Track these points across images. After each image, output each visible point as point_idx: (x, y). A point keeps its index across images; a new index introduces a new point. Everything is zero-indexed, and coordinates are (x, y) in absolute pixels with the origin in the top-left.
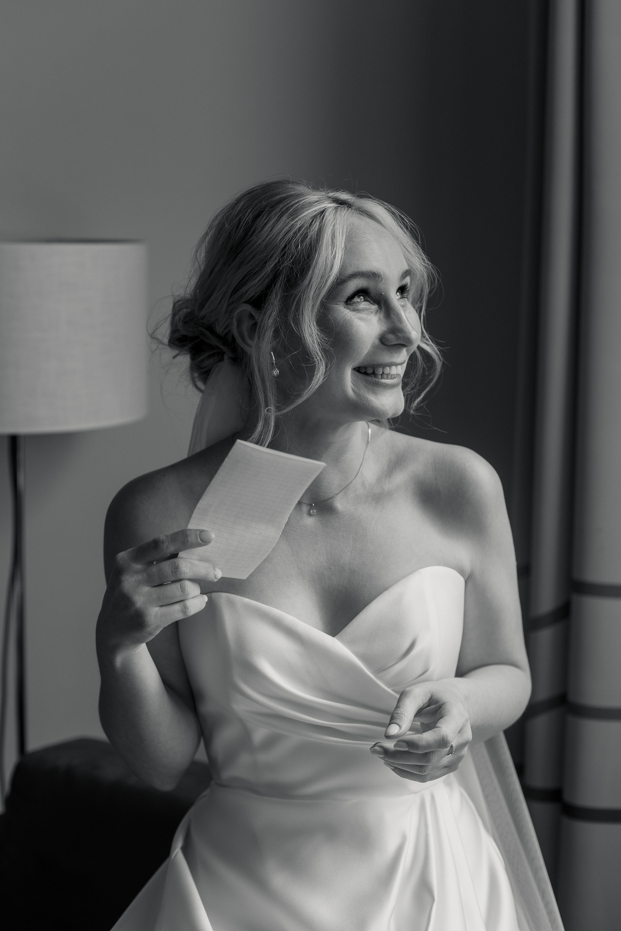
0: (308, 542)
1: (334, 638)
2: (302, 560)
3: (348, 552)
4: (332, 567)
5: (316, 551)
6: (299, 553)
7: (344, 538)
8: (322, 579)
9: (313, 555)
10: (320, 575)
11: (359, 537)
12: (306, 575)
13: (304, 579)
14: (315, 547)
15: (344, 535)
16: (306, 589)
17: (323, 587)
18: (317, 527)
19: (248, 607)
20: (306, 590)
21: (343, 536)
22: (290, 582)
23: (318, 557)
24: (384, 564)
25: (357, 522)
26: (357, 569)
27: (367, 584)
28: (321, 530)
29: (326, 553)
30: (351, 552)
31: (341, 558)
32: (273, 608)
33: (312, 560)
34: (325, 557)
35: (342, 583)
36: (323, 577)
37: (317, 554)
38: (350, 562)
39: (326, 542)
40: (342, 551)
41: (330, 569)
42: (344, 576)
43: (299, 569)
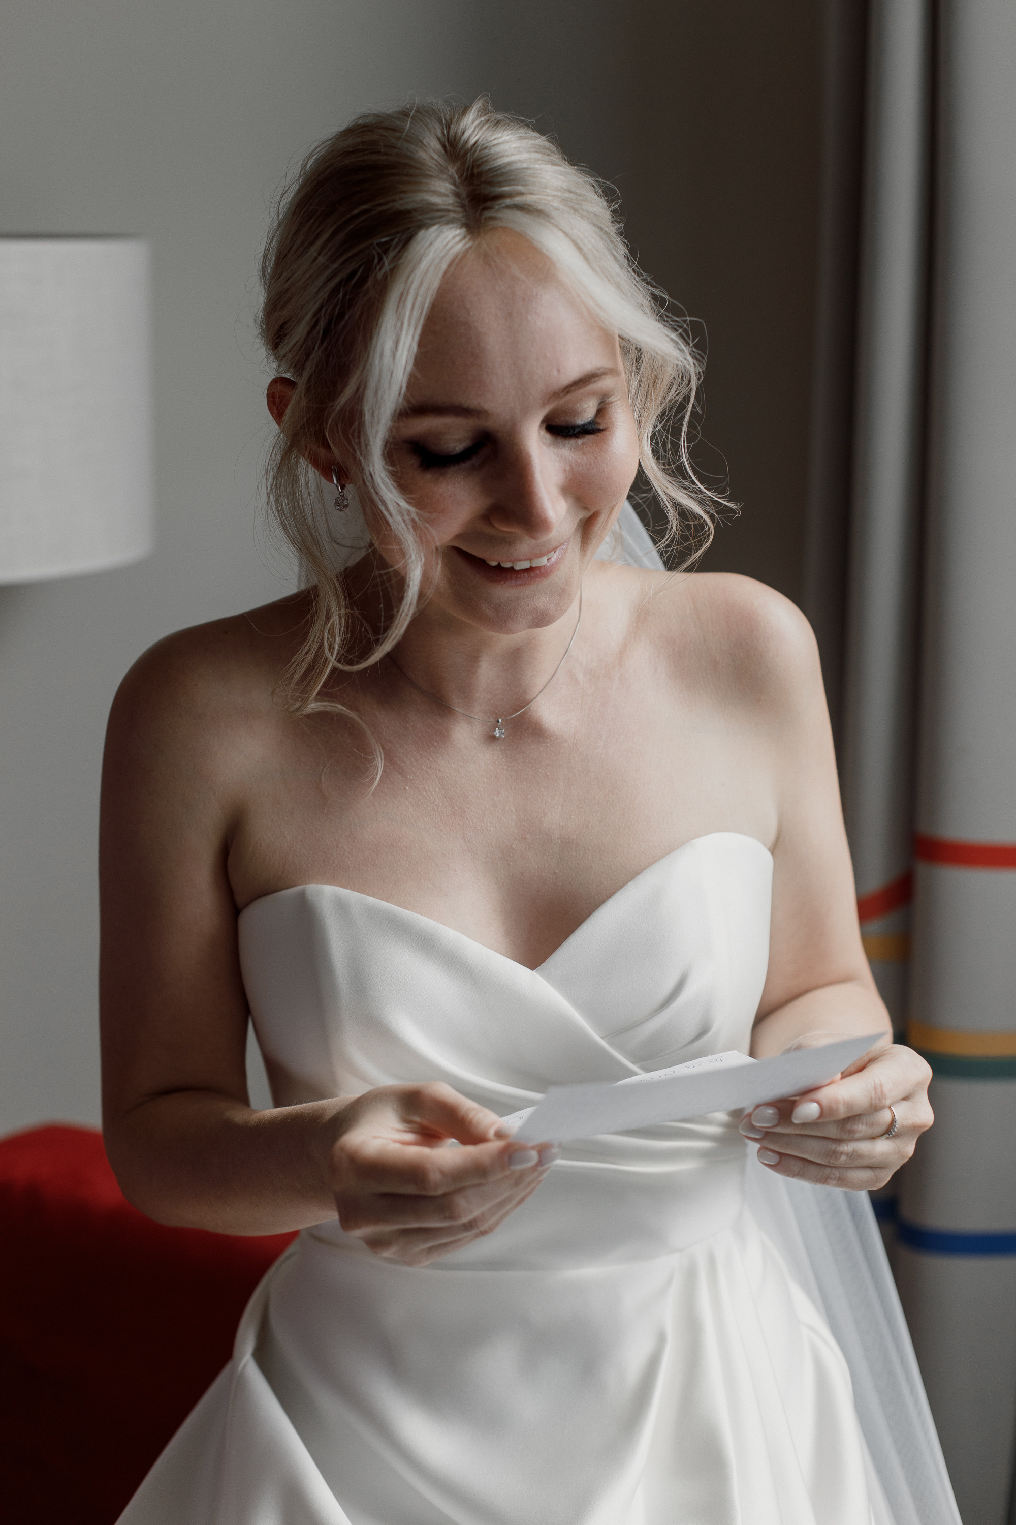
0: (482, 790)
1: (534, 973)
2: (472, 824)
3: (556, 807)
4: (528, 836)
5: (497, 807)
6: (465, 812)
7: (548, 779)
8: (509, 858)
9: (491, 814)
10: (505, 852)
11: (577, 775)
12: (478, 853)
13: (475, 861)
14: (496, 799)
15: (549, 774)
16: (479, 877)
17: (511, 875)
18: (497, 762)
19: (373, 914)
20: (478, 879)
21: (547, 775)
22: (448, 865)
23: (501, 819)
24: (624, 825)
25: (571, 745)
26: (575, 837)
27: (593, 866)
28: (506, 767)
29: (516, 810)
30: (563, 805)
31: (544, 818)
32: (417, 915)
33: (489, 824)
34: (514, 818)
35: (547, 865)
36: (511, 855)
37: (499, 812)
38: (561, 824)
39: (515, 788)
40: (545, 804)
41: (525, 839)
42: (551, 851)
43: (465, 840)
